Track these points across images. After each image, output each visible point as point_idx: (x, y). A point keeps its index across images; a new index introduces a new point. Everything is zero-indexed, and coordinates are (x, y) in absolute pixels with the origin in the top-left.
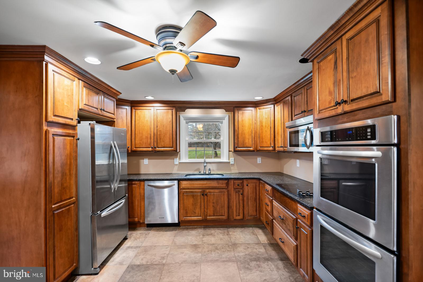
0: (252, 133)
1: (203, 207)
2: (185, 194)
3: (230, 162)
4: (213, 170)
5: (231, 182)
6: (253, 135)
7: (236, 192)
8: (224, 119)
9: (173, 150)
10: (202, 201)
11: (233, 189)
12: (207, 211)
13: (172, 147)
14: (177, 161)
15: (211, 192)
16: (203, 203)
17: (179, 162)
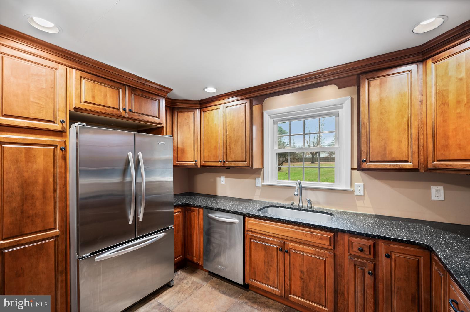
0: (409, 126)
1: (281, 273)
2: (252, 240)
3: (353, 191)
4: (318, 203)
5: (343, 239)
6: (414, 132)
7: (355, 265)
8: (342, 107)
9: (246, 165)
10: (281, 261)
11: (346, 255)
12: (290, 283)
13: (244, 160)
14: (259, 182)
15: (298, 249)
16: (281, 266)
17: (263, 183)
